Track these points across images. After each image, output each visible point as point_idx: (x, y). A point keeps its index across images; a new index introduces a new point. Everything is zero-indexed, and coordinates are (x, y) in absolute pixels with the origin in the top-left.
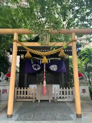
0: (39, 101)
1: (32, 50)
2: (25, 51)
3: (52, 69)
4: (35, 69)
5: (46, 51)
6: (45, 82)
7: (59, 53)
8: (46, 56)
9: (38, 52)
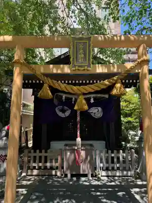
0: (69, 177)
2: (38, 82)
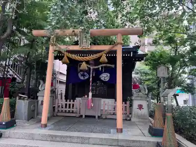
0: (84, 117)
1: (70, 54)
3: (102, 79)
4: (82, 78)
5: (86, 56)
6: (90, 94)
7: (100, 58)
8: (85, 61)
9: (76, 57)
